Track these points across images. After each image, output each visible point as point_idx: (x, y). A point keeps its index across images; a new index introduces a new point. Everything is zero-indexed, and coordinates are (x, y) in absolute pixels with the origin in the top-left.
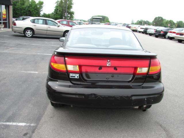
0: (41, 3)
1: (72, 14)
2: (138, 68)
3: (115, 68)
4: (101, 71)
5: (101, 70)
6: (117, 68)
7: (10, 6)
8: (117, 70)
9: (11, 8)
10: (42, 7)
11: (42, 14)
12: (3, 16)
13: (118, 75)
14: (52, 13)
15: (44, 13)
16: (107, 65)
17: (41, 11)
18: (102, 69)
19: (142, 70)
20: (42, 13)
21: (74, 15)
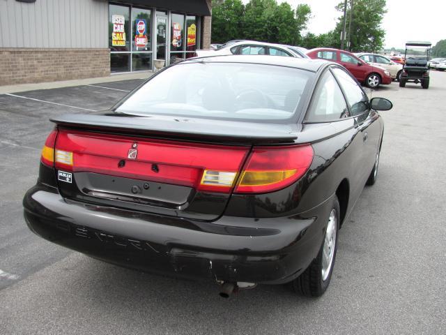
0: (304, 11)
1: (378, 35)
2: (205, 171)
3: (155, 167)
4: (122, 170)
5: (124, 167)
6: (159, 167)
7: (206, 17)
8: (158, 170)
9: (208, 22)
10: (305, 19)
11: (305, 35)
12: (189, 39)
13: (160, 185)
14: (330, 33)
15: (309, 33)
16: (129, 157)
17: (303, 29)
18: (126, 165)
19: (217, 178)
20: (303, 33)
21: (382, 39)
